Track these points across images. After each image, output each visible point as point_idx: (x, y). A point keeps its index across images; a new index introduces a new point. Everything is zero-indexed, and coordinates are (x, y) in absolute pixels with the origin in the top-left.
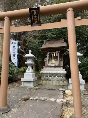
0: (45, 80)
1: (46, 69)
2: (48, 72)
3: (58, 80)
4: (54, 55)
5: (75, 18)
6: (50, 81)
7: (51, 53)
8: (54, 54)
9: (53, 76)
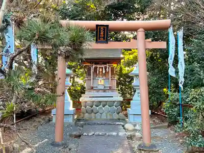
0: (87, 112)
1: (90, 93)
2: (94, 99)
3: (109, 112)
4: (104, 69)
5: (146, 39)
6: (95, 113)
7: (98, 66)
8: (102, 68)
9: (101, 106)
